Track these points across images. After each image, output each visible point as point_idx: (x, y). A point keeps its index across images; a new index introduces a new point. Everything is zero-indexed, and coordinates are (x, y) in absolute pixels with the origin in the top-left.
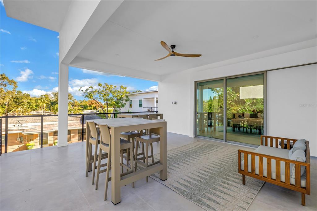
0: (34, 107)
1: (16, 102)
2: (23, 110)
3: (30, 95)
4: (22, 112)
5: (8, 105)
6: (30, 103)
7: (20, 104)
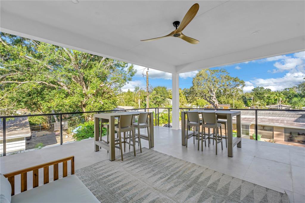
0: (273, 101)
1: (259, 97)
2: (260, 104)
3: (270, 90)
4: (260, 105)
5: (253, 100)
6: (269, 97)
7: (262, 99)
